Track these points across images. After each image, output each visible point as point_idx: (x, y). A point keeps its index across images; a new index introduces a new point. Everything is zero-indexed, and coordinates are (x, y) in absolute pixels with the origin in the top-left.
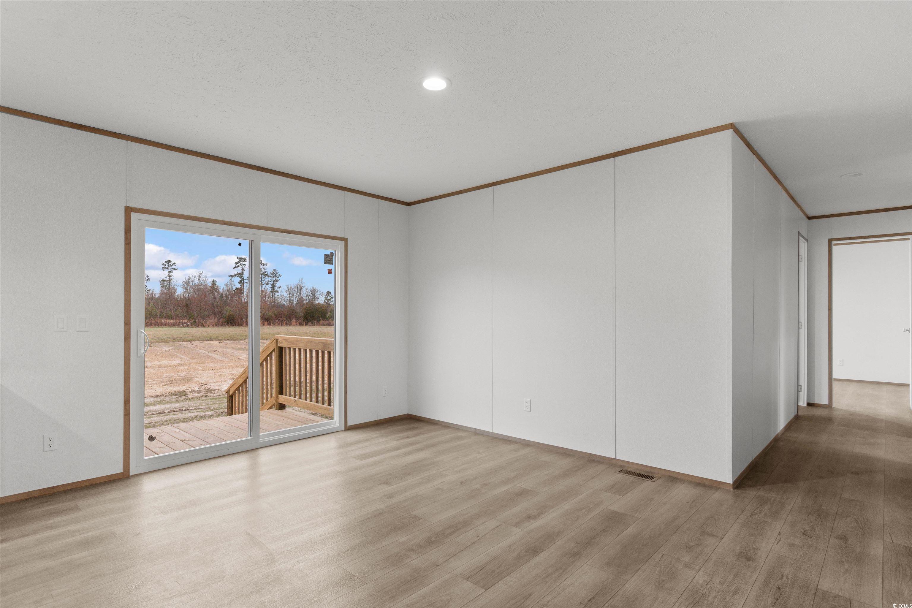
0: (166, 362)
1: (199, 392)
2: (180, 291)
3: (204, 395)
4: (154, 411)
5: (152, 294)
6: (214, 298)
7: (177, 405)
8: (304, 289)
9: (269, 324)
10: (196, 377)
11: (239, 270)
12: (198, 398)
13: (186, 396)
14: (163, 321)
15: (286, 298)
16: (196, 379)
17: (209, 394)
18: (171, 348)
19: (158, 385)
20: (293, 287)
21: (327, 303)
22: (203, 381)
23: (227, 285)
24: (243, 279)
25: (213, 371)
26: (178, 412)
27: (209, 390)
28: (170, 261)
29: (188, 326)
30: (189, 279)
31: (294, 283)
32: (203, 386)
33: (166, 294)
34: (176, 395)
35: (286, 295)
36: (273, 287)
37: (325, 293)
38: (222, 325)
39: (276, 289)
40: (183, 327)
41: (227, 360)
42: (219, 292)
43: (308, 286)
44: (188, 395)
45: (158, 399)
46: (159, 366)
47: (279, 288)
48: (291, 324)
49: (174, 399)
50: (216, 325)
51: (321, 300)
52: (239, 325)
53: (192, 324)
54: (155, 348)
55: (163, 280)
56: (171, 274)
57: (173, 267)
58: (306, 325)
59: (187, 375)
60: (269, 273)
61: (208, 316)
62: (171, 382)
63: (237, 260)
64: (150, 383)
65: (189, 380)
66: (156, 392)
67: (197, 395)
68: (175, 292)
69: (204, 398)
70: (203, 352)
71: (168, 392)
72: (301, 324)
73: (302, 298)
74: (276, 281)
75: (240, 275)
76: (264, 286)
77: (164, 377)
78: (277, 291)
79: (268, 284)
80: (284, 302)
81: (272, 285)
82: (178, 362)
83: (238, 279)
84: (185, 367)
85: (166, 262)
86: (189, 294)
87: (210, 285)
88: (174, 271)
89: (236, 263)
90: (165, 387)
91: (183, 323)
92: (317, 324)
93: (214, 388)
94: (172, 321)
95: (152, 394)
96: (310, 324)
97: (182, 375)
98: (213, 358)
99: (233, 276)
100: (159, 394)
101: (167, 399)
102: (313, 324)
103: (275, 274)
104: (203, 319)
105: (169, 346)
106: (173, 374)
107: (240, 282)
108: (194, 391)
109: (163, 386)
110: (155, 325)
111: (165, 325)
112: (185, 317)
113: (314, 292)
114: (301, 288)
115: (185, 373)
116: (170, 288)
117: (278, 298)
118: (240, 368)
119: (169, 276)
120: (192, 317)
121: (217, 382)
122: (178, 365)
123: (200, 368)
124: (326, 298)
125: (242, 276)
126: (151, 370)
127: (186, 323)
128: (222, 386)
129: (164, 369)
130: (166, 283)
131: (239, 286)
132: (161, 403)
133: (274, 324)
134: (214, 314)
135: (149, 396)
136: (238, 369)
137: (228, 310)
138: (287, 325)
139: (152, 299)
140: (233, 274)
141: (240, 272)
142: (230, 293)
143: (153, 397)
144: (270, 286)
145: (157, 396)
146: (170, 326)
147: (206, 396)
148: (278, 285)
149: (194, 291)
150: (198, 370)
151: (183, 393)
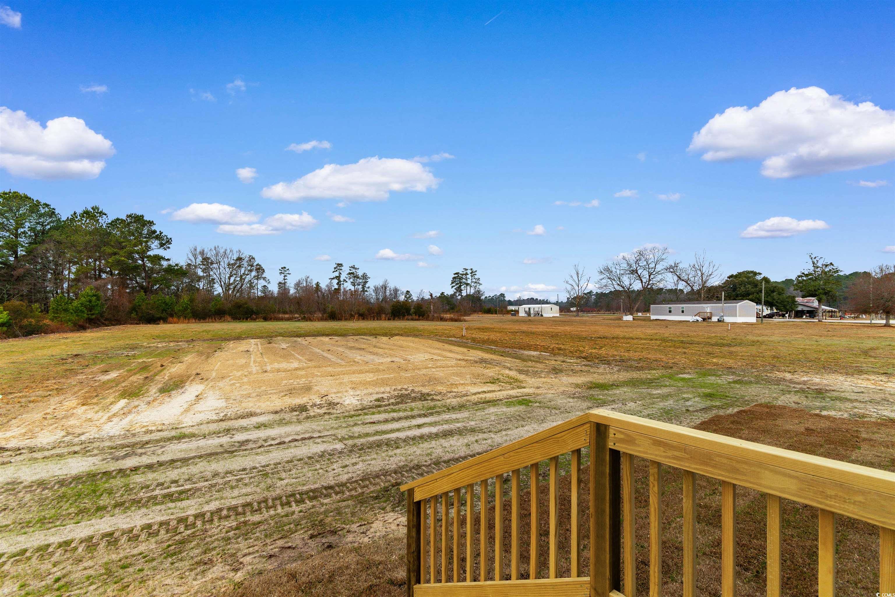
0: (284, 365)
1: (320, 406)
2: (292, 291)
3: (327, 411)
4: (273, 439)
5: (272, 294)
6: (318, 297)
7: (299, 428)
8: (388, 289)
9: (363, 319)
10: (316, 385)
11: (337, 274)
12: (320, 415)
13: (308, 412)
14: (280, 316)
15: (374, 297)
16: (316, 388)
17: (331, 411)
18: (287, 345)
19: (277, 396)
20: (379, 287)
21: (406, 300)
22: (323, 392)
23: (327, 286)
24: (340, 281)
25: (331, 378)
26: (300, 442)
27: (332, 405)
28: (285, 268)
29: (299, 320)
30: (299, 281)
31: (379, 283)
32: (324, 398)
33: (282, 294)
34: (296, 411)
35: (374, 294)
36: (363, 287)
37: (405, 292)
38: (326, 320)
39: (366, 289)
40: (296, 321)
41: (343, 363)
42: (322, 292)
43: (391, 285)
44: (309, 411)
45: (277, 417)
46: (278, 371)
47: (368, 288)
48: (381, 319)
49: (294, 417)
50: (321, 320)
51: (402, 298)
52: (339, 320)
53: (302, 319)
54: (274, 345)
55: (280, 283)
56: (286, 278)
57: (287, 272)
58: (394, 319)
59: (306, 382)
60: (360, 276)
61: (315, 312)
62: (291, 392)
63: (335, 266)
64: (269, 392)
65: (308, 389)
66: (275, 406)
67: (318, 411)
68: (289, 292)
69: (327, 417)
70: (318, 351)
71: (288, 406)
72: (389, 319)
73: (386, 296)
74: (366, 282)
75: (338, 278)
76: (356, 287)
77: (283, 384)
78: (366, 291)
79: (359, 285)
80: (372, 301)
81: (362, 285)
82: (295, 365)
83: (335, 281)
84: (303, 373)
85: (282, 268)
86: (299, 293)
87: (315, 286)
88: (288, 275)
89: (335, 268)
90: (284, 398)
91: (295, 318)
92: (403, 320)
93: (335, 401)
94: (287, 316)
95: (271, 409)
96: (396, 319)
97: (301, 382)
98: (330, 360)
99: (332, 279)
100: (278, 409)
101: (287, 416)
102: (399, 319)
103: (365, 277)
104: (311, 315)
105: (286, 343)
106: (292, 381)
107: (338, 284)
108: (315, 405)
109: (282, 397)
110: (274, 320)
111: (282, 319)
112: (297, 312)
113: (396, 290)
114: (386, 288)
115: (304, 380)
116: (285, 289)
117: (368, 296)
118: (359, 374)
119: (284, 279)
120: (302, 312)
121: (338, 392)
122: (296, 369)
123: (319, 374)
124: (405, 297)
125: (339, 279)
126: (271, 375)
127: (298, 318)
128: (344, 398)
129: (283, 374)
130: (282, 285)
131: (336, 287)
132: (281, 423)
133: (367, 319)
134: (320, 311)
135: (267, 412)
136: (357, 375)
137: (330, 307)
138: (377, 319)
139: (272, 297)
140: (332, 277)
141: (338, 275)
142: (331, 293)
143: (272, 413)
144: (361, 286)
145: (276, 412)
146: (285, 320)
147: (329, 414)
148: (367, 286)
149: (303, 291)
150: (317, 376)
151: (303, 408)
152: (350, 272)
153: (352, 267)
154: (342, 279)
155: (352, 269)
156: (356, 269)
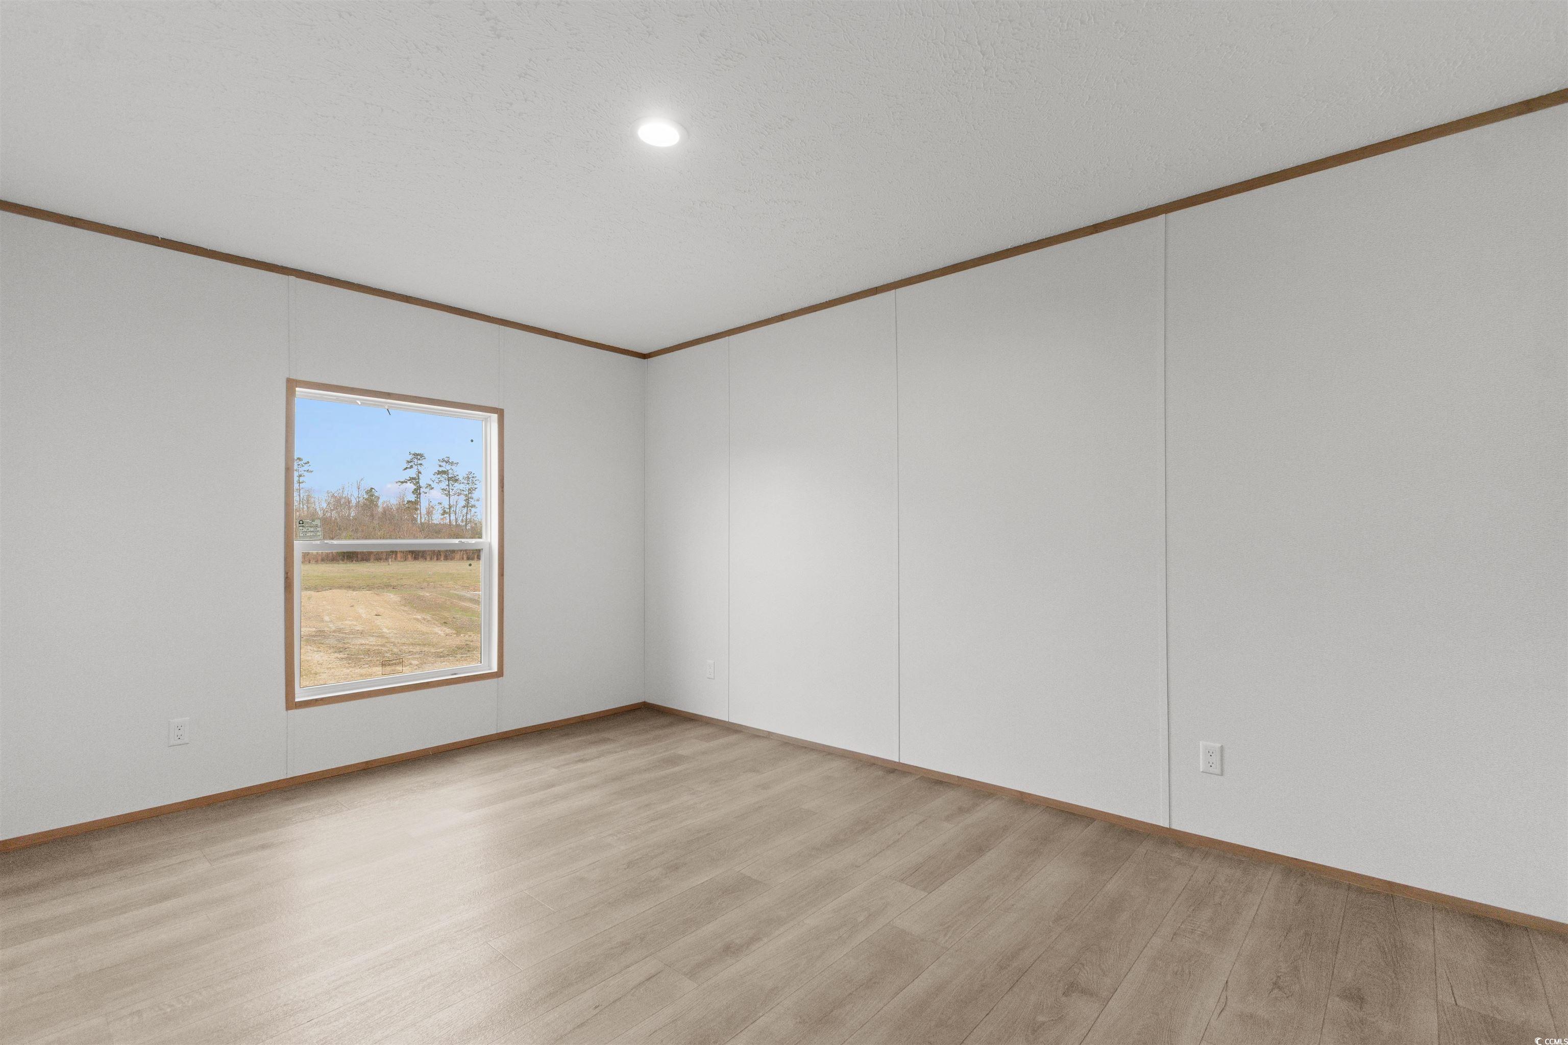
152: (441, 469)
153: (443, 461)
154: (423, 483)
155: (443, 464)
156: (452, 463)
